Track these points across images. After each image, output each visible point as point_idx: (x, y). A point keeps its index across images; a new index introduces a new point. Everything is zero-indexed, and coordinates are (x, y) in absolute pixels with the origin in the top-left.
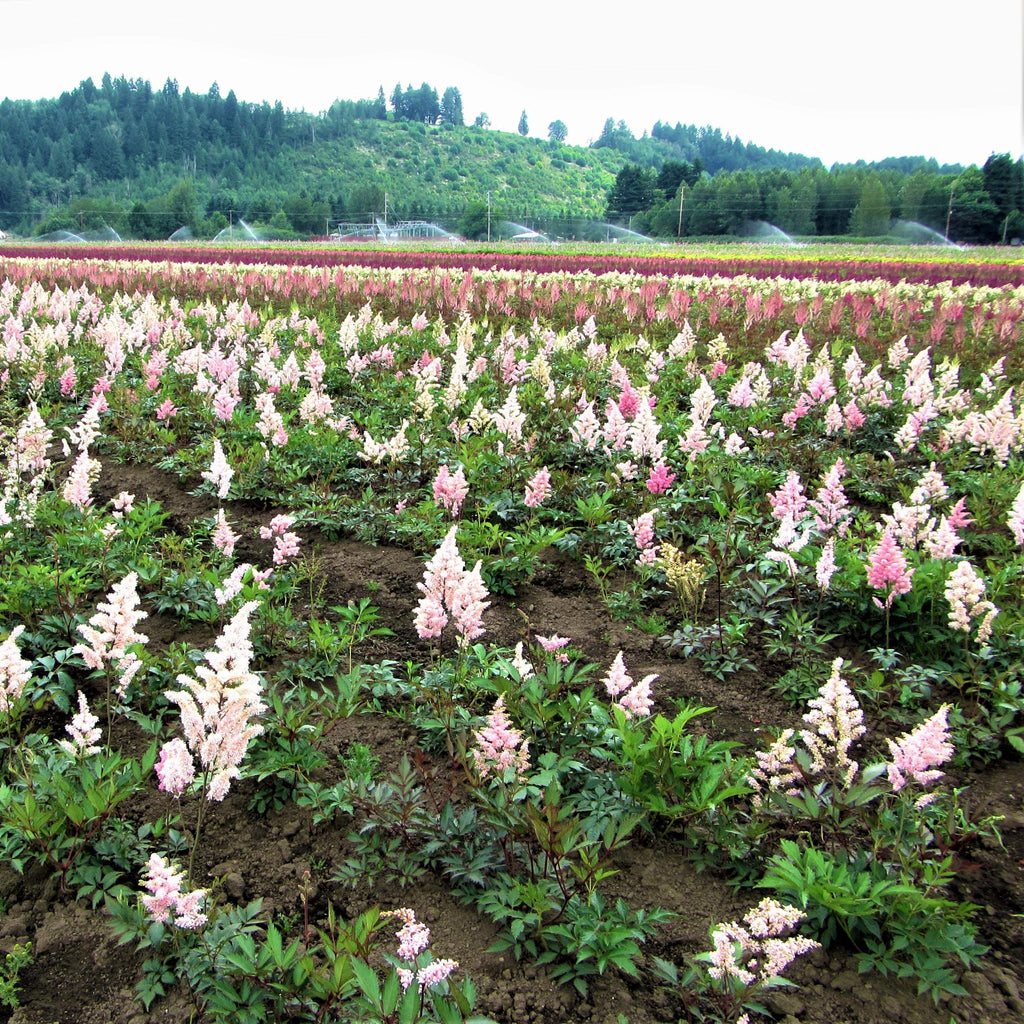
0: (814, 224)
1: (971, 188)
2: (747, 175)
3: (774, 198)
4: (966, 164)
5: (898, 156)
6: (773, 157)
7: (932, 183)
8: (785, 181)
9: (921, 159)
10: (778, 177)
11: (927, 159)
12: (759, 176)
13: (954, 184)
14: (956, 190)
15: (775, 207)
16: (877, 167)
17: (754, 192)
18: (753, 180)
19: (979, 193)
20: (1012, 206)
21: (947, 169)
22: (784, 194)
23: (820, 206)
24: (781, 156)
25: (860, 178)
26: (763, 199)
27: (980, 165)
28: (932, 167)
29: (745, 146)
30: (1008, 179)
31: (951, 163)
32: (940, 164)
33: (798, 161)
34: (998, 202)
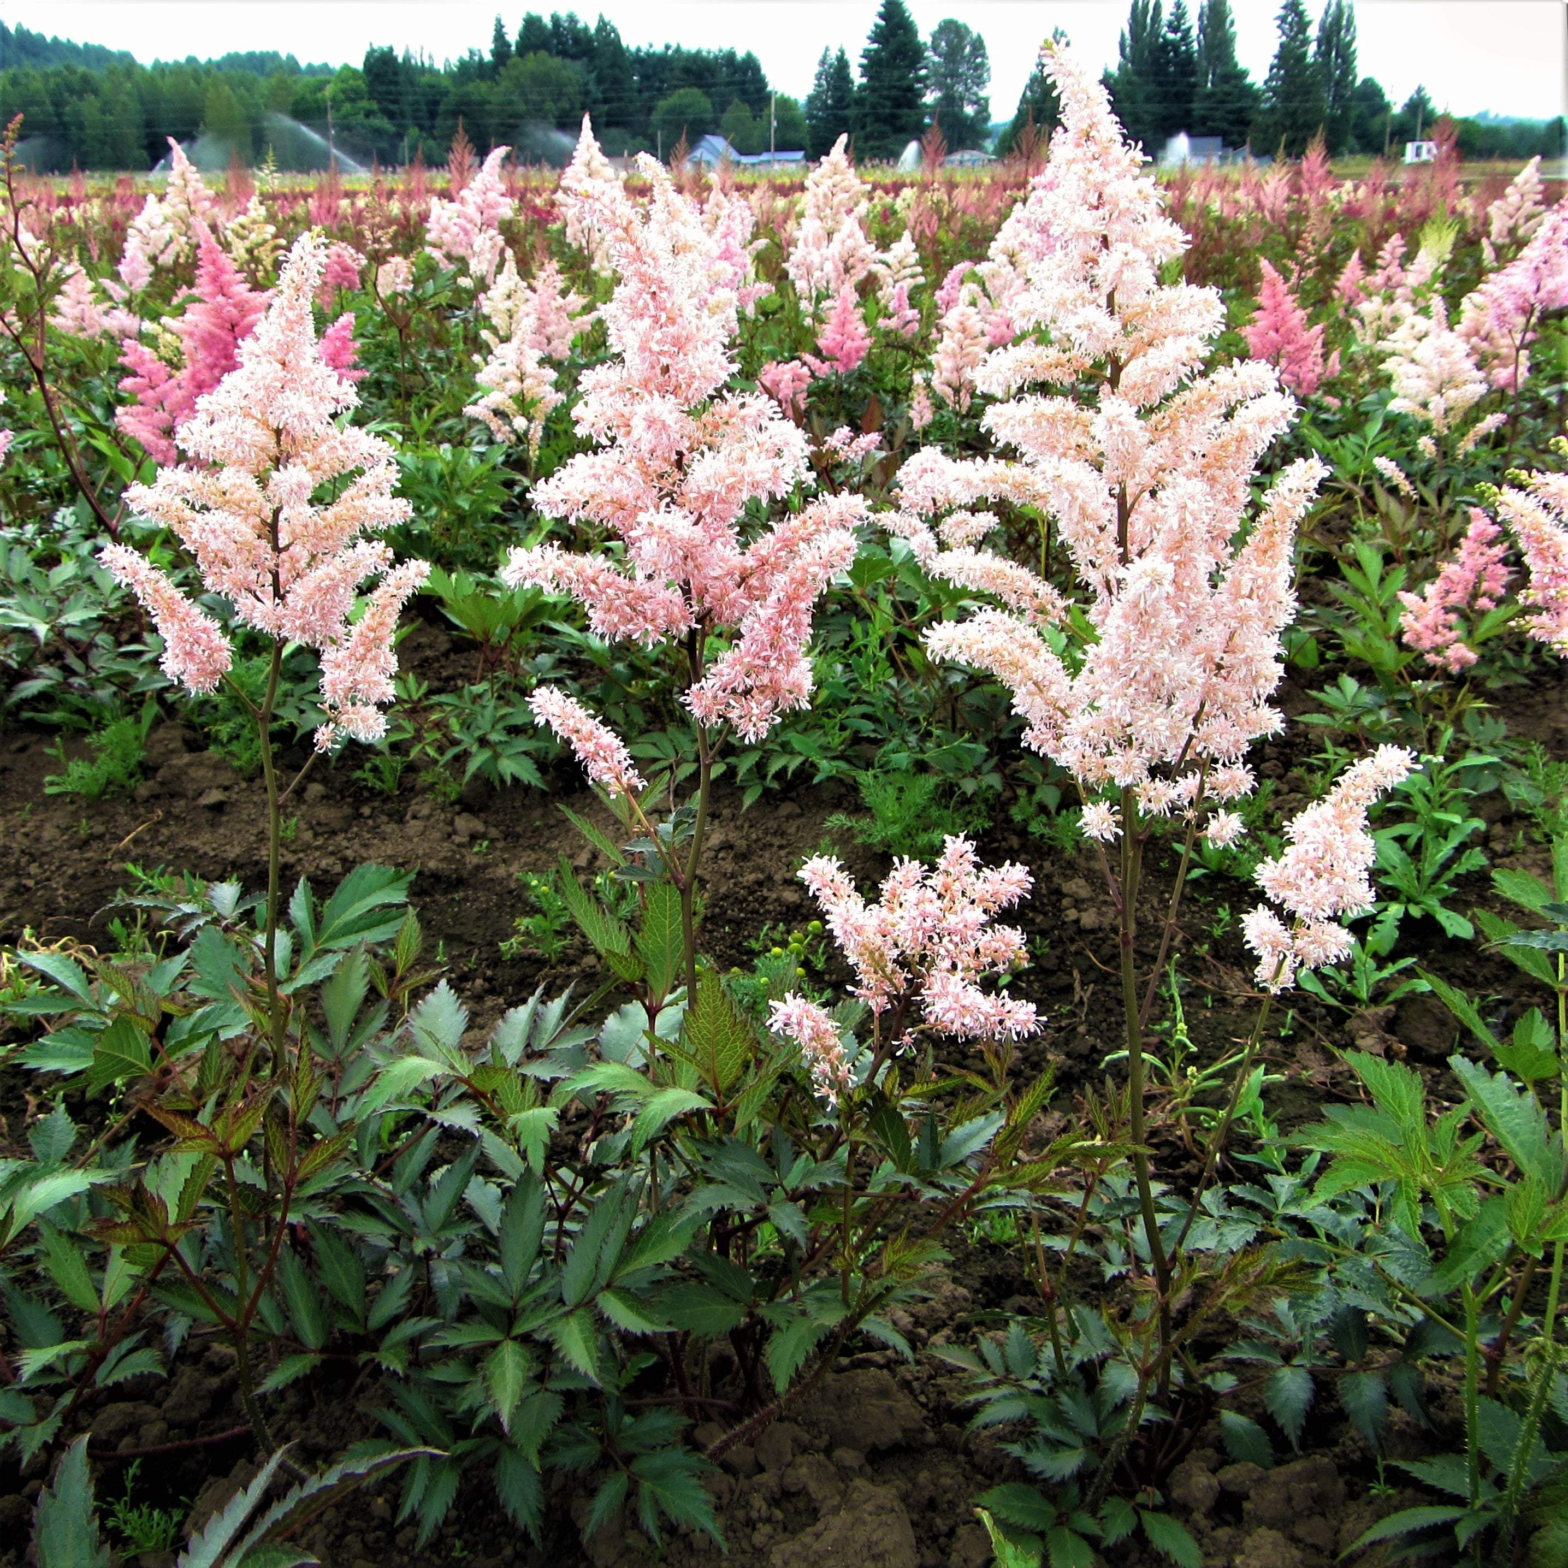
0: (145, 153)
1: (352, 96)
2: (27, 75)
3: (77, 113)
4: (336, 64)
5: (243, 51)
6: (59, 49)
7: (298, 88)
8: (87, 86)
9: (275, 56)
10: (75, 79)
11: (283, 56)
12: (46, 76)
13: (329, 91)
14: (334, 99)
15: (81, 127)
16: (219, 65)
17: (41, 104)
18: (37, 85)
19: (364, 104)
20: (408, 122)
21: (311, 70)
22: (89, 107)
23: (149, 124)
24: (71, 49)
25: (198, 82)
26: (59, 115)
27: (358, 64)
28: (292, 66)
29: (12, 30)
30: (396, 83)
31: (317, 62)
32: (303, 64)
33: (98, 55)
34: (391, 115)
